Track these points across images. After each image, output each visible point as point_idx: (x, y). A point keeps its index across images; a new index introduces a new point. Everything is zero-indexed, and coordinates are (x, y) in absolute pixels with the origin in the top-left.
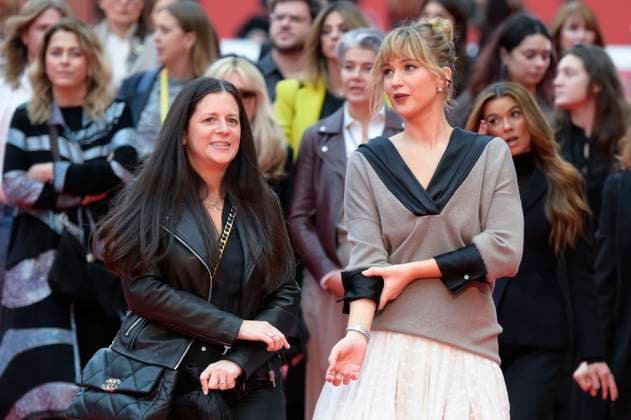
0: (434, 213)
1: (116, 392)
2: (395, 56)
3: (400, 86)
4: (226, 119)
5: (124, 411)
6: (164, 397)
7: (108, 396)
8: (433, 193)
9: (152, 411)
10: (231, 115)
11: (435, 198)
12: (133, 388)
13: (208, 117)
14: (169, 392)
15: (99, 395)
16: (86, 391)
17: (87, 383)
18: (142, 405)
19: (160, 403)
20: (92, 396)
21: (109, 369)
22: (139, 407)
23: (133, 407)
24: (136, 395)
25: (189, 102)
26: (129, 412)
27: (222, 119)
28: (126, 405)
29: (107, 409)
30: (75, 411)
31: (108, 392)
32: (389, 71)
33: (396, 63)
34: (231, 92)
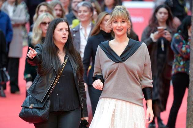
0: (122, 62)
1: (33, 108)
2: (120, 18)
5: (36, 113)
6: (47, 109)
7: (31, 109)
9: (44, 113)
10: (66, 28)
11: (122, 59)
12: (38, 107)
13: (60, 29)
14: (48, 107)
15: (28, 109)
16: (24, 108)
17: (25, 106)
18: (41, 111)
20: (26, 110)
21: (31, 102)
22: (40, 112)
23: (38, 112)
24: (39, 109)
25: (54, 25)
26: (37, 114)
27: (64, 30)
28: (36, 112)
29: (31, 113)
30: (21, 114)
31: (31, 108)
32: (116, 22)
33: (119, 20)
34: (66, 22)
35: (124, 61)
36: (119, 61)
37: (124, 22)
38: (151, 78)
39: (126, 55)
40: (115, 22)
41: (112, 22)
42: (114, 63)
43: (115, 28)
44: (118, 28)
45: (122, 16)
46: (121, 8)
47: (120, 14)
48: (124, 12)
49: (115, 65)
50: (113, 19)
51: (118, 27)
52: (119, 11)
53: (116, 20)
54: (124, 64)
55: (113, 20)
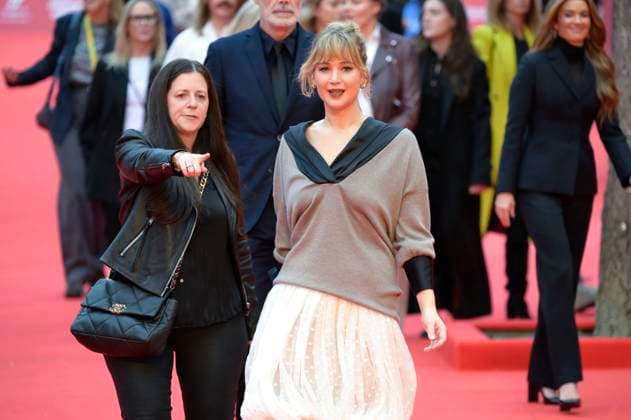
0: (333, 182)
1: (122, 314)
2: (337, 57)
3: (338, 83)
4: (196, 95)
5: (131, 330)
6: (166, 322)
7: (114, 317)
8: (335, 169)
9: (156, 332)
10: (200, 92)
11: (335, 173)
12: (139, 313)
14: (170, 318)
15: (107, 316)
16: (90, 312)
17: (94, 306)
19: (163, 326)
22: (145, 328)
23: (138, 328)
26: (136, 332)
27: (192, 95)
28: (131, 327)
29: (114, 329)
30: (80, 327)
31: (115, 314)
32: (325, 69)
33: (335, 64)
34: (201, 72)
35: (341, 178)
36: (325, 178)
37: (348, 69)
38: (429, 232)
39: (347, 163)
40: (322, 69)
41: (314, 70)
42: (312, 183)
43: (324, 87)
44: (331, 87)
45: (342, 51)
46: (341, 29)
47: (337, 45)
48: (351, 39)
49: (315, 188)
50: (317, 61)
51: (332, 84)
52: (335, 36)
53: (324, 63)
54: (341, 188)
55: (318, 64)
